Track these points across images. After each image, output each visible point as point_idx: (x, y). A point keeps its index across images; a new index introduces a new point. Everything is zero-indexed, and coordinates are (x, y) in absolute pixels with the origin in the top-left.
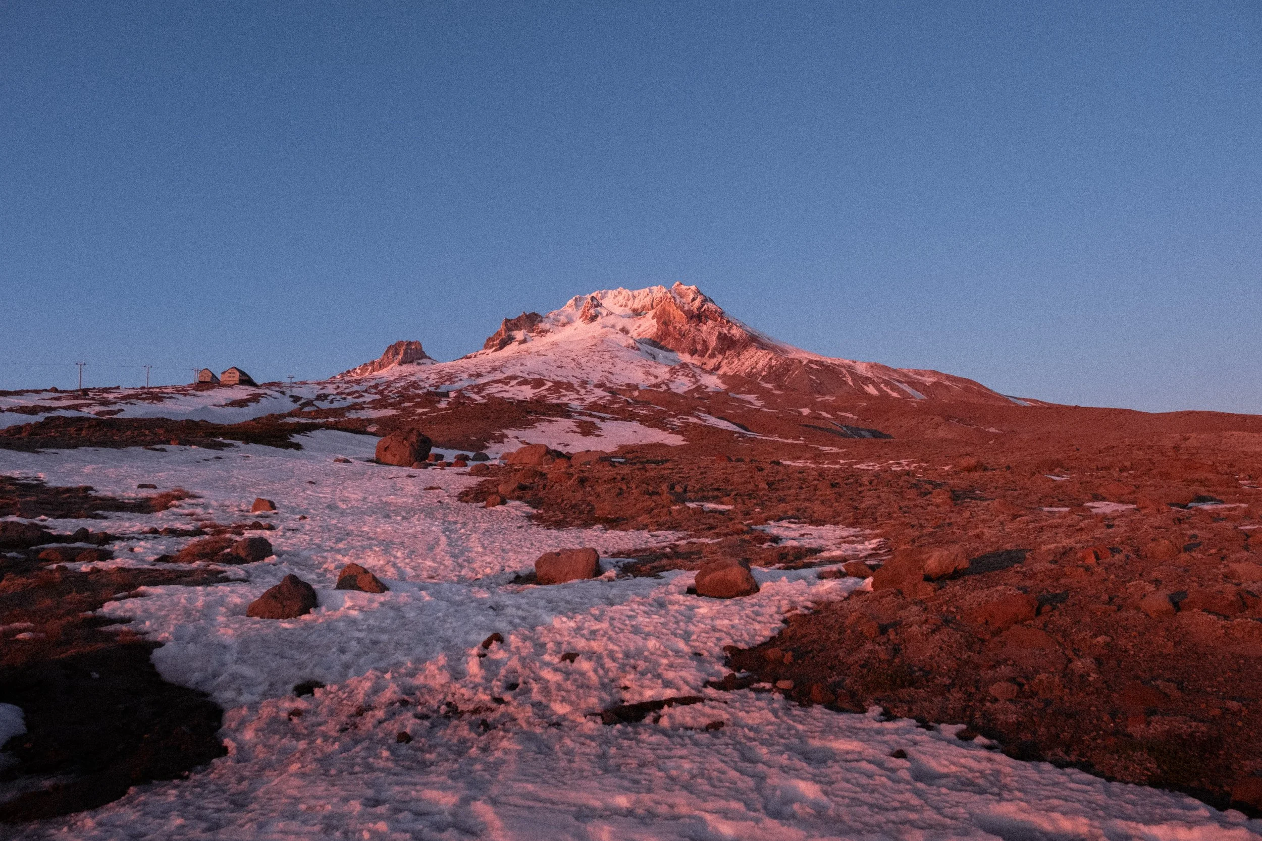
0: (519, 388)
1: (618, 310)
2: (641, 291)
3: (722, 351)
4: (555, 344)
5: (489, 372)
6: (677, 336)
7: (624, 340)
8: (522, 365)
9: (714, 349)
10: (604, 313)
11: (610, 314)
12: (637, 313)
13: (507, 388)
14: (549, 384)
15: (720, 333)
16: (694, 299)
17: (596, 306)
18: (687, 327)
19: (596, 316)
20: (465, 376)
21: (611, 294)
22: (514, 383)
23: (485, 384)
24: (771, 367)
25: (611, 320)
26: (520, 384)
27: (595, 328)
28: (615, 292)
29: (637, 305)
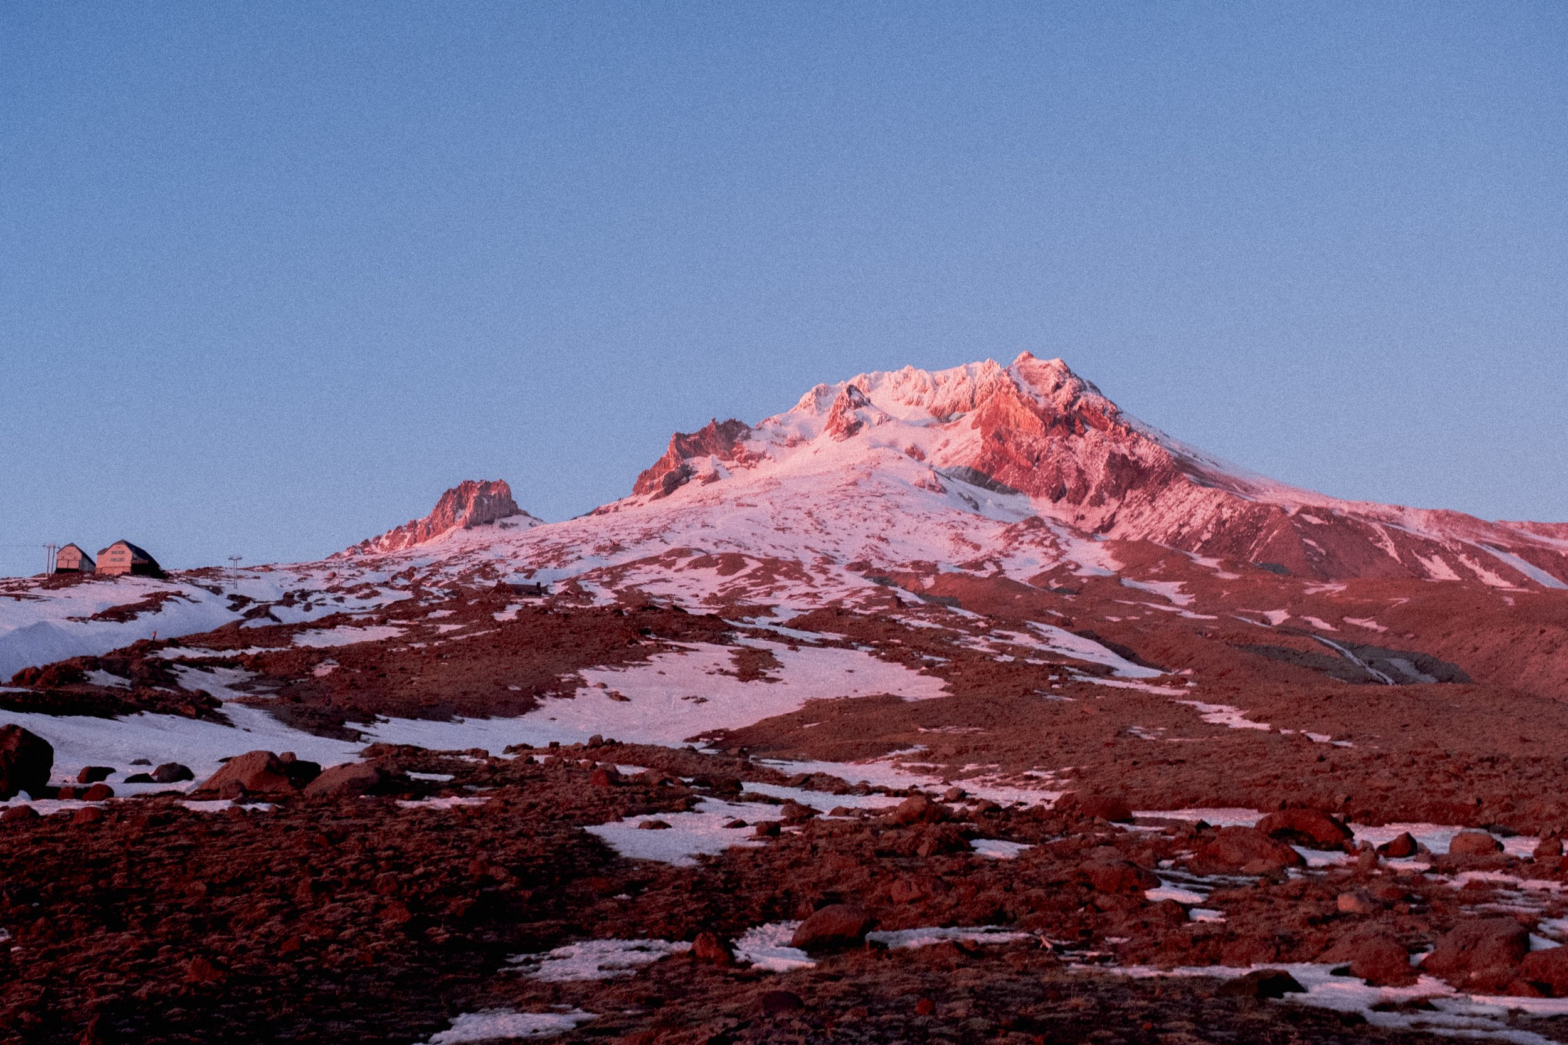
0: (694, 573)
1: (902, 411)
2: (950, 372)
3: (1118, 492)
4: (773, 483)
5: (638, 542)
6: (1024, 462)
7: (914, 472)
8: (704, 525)
9: (1099, 489)
10: (875, 417)
11: (886, 419)
12: (942, 416)
13: (668, 573)
14: (753, 565)
15: (1112, 455)
16: (1058, 386)
17: (858, 405)
18: (1043, 443)
19: (859, 424)
20: (588, 550)
21: (889, 379)
22: (682, 562)
23: (625, 567)
24: (1221, 523)
25: (885, 433)
26: (695, 565)
27: (856, 449)
28: (897, 375)
29: (942, 400)
